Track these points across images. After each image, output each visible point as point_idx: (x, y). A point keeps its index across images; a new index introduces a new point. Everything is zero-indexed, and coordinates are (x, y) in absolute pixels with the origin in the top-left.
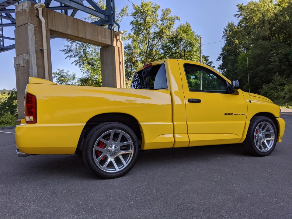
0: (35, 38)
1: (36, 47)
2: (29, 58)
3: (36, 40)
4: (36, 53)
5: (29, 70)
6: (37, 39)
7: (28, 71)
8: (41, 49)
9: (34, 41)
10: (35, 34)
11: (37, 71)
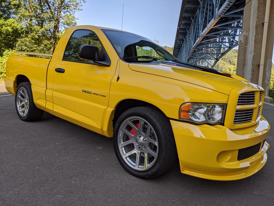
0: (258, 12)
1: (257, 22)
2: (248, 34)
3: (258, 14)
4: (256, 27)
5: (247, 47)
6: (260, 13)
7: (245, 48)
8: (262, 23)
9: (256, 15)
10: (258, 7)
11: (255, 47)
